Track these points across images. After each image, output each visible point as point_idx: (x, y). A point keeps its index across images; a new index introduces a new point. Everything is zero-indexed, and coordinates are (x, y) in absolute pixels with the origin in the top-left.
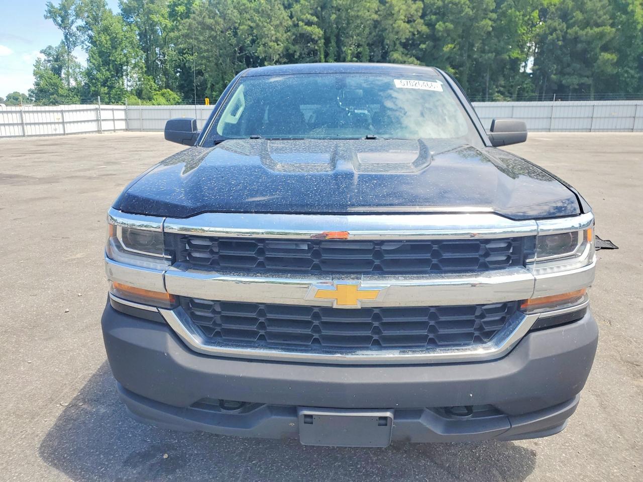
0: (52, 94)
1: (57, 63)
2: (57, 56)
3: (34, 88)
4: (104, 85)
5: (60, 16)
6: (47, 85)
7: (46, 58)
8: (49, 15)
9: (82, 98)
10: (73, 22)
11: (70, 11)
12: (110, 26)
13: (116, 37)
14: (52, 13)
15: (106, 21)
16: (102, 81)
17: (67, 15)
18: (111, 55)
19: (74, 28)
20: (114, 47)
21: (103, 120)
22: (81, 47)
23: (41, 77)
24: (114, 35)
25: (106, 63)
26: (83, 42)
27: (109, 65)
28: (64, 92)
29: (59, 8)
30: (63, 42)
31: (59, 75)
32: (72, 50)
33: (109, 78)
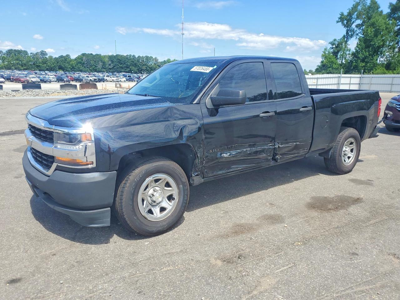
0: (329, 68)
1: (337, 49)
2: (338, 45)
3: (320, 65)
4: (363, 61)
5: (346, 20)
6: (327, 63)
7: (331, 46)
8: (340, 20)
9: (346, 70)
10: (353, 22)
11: (353, 16)
12: (376, 22)
13: (379, 29)
14: (342, 19)
15: (374, 19)
16: (362, 58)
17: (351, 18)
18: (372, 41)
19: (354, 26)
20: (376, 35)
21: (341, 84)
22: (355, 38)
23: (326, 58)
24: (378, 27)
25: (367, 47)
26: (357, 34)
27: (369, 48)
28: (335, 66)
29: (347, 15)
30: (344, 36)
31: (337, 56)
32: (349, 40)
33: (367, 56)
